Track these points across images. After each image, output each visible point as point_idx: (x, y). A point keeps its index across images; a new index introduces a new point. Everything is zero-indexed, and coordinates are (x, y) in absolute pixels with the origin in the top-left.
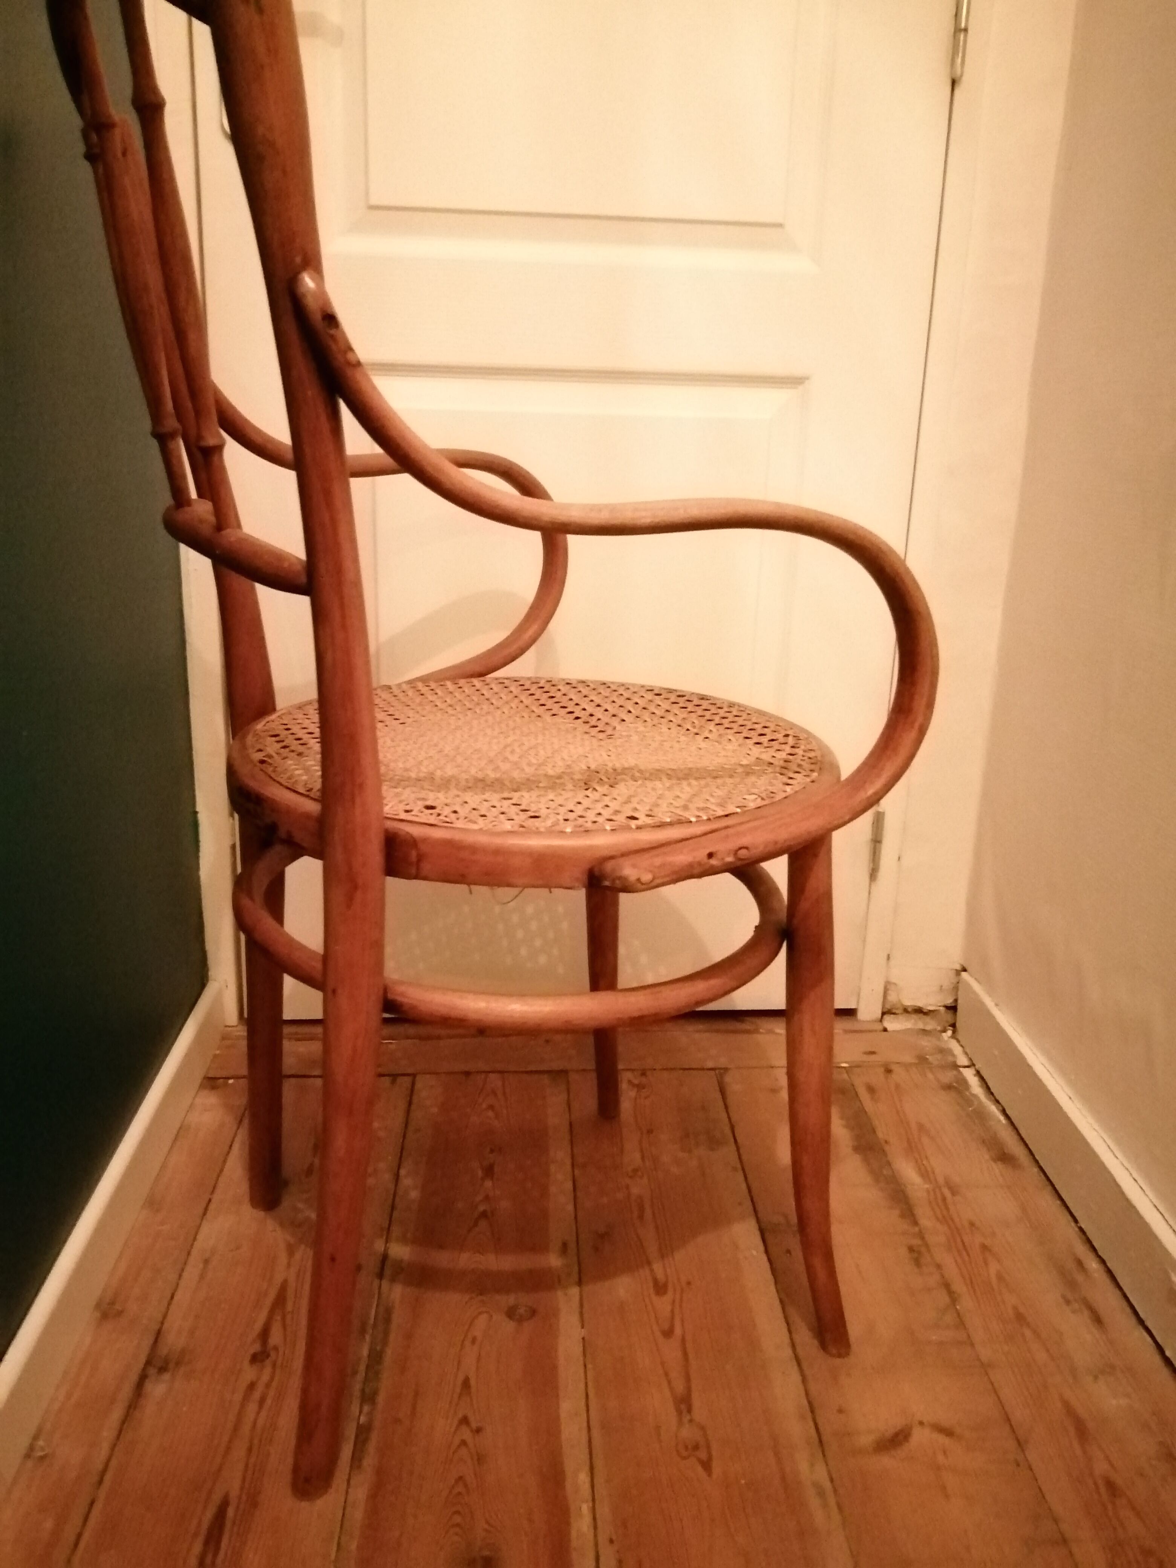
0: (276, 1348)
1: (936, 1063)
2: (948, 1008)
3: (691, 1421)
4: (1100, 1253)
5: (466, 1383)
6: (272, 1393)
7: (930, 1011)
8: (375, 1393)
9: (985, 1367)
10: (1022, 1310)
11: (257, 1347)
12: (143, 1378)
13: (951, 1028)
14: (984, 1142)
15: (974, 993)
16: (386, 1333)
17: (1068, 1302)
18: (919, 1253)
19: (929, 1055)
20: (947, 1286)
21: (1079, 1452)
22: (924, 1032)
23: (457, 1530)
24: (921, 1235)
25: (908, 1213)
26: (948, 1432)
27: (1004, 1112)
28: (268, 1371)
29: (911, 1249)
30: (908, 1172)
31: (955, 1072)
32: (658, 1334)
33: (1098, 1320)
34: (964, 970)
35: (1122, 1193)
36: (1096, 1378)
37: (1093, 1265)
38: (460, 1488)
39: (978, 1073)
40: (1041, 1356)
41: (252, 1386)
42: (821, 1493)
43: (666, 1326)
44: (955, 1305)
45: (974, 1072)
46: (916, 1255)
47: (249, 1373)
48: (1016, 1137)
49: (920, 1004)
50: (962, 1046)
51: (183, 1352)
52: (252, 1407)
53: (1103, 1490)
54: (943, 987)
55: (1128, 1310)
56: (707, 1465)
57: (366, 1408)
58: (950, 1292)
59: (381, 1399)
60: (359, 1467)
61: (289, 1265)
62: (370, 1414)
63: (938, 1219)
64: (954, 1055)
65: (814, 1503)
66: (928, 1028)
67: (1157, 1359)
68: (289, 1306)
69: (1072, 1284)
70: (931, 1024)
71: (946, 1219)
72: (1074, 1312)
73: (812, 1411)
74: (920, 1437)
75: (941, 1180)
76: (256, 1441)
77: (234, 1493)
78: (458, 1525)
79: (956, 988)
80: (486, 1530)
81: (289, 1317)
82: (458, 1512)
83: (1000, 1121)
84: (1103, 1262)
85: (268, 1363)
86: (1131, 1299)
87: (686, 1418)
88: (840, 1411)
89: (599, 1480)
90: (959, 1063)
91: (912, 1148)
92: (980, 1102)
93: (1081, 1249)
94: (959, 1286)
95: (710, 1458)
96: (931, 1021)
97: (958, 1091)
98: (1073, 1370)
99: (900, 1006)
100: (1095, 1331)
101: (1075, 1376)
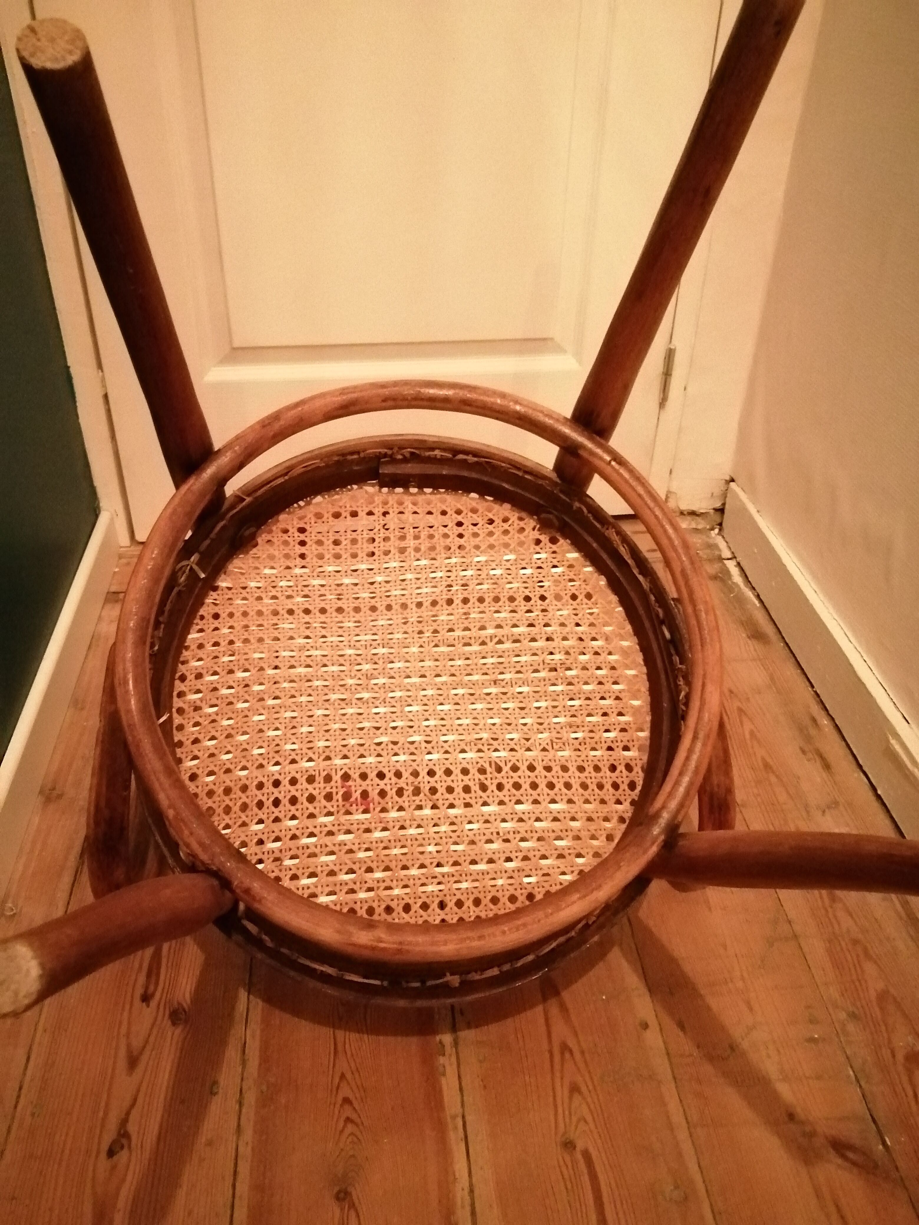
1: (705, 557)
2: (716, 510)
4: (831, 713)
7: (702, 513)
10: (769, 760)
13: (718, 527)
14: (743, 624)
15: (741, 501)
17: (804, 752)
22: (696, 530)
27: (758, 596)
31: (720, 564)
33: (827, 766)
34: (733, 480)
35: (854, 672)
36: (824, 812)
37: (825, 722)
39: (739, 564)
40: (782, 797)
45: (735, 564)
48: (767, 617)
49: (694, 508)
50: (727, 542)
54: (714, 495)
55: (851, 757)
64: (720, 550)
66: (700, 527)
67: (870, 794)
69: (808, 739)
70: (701, 524)
72: (809, 760)
79: (725, 495)
83: (754, 603)
84: (832, 719)
86: (853, 749)
90: (723, 556)
92: (740, 590)
93: (816, 710)
96: (702, 522)
97: (722, 580)
98: (806, 806)
99: (677, 510)
100: (824, 775)
101: (808, 812)
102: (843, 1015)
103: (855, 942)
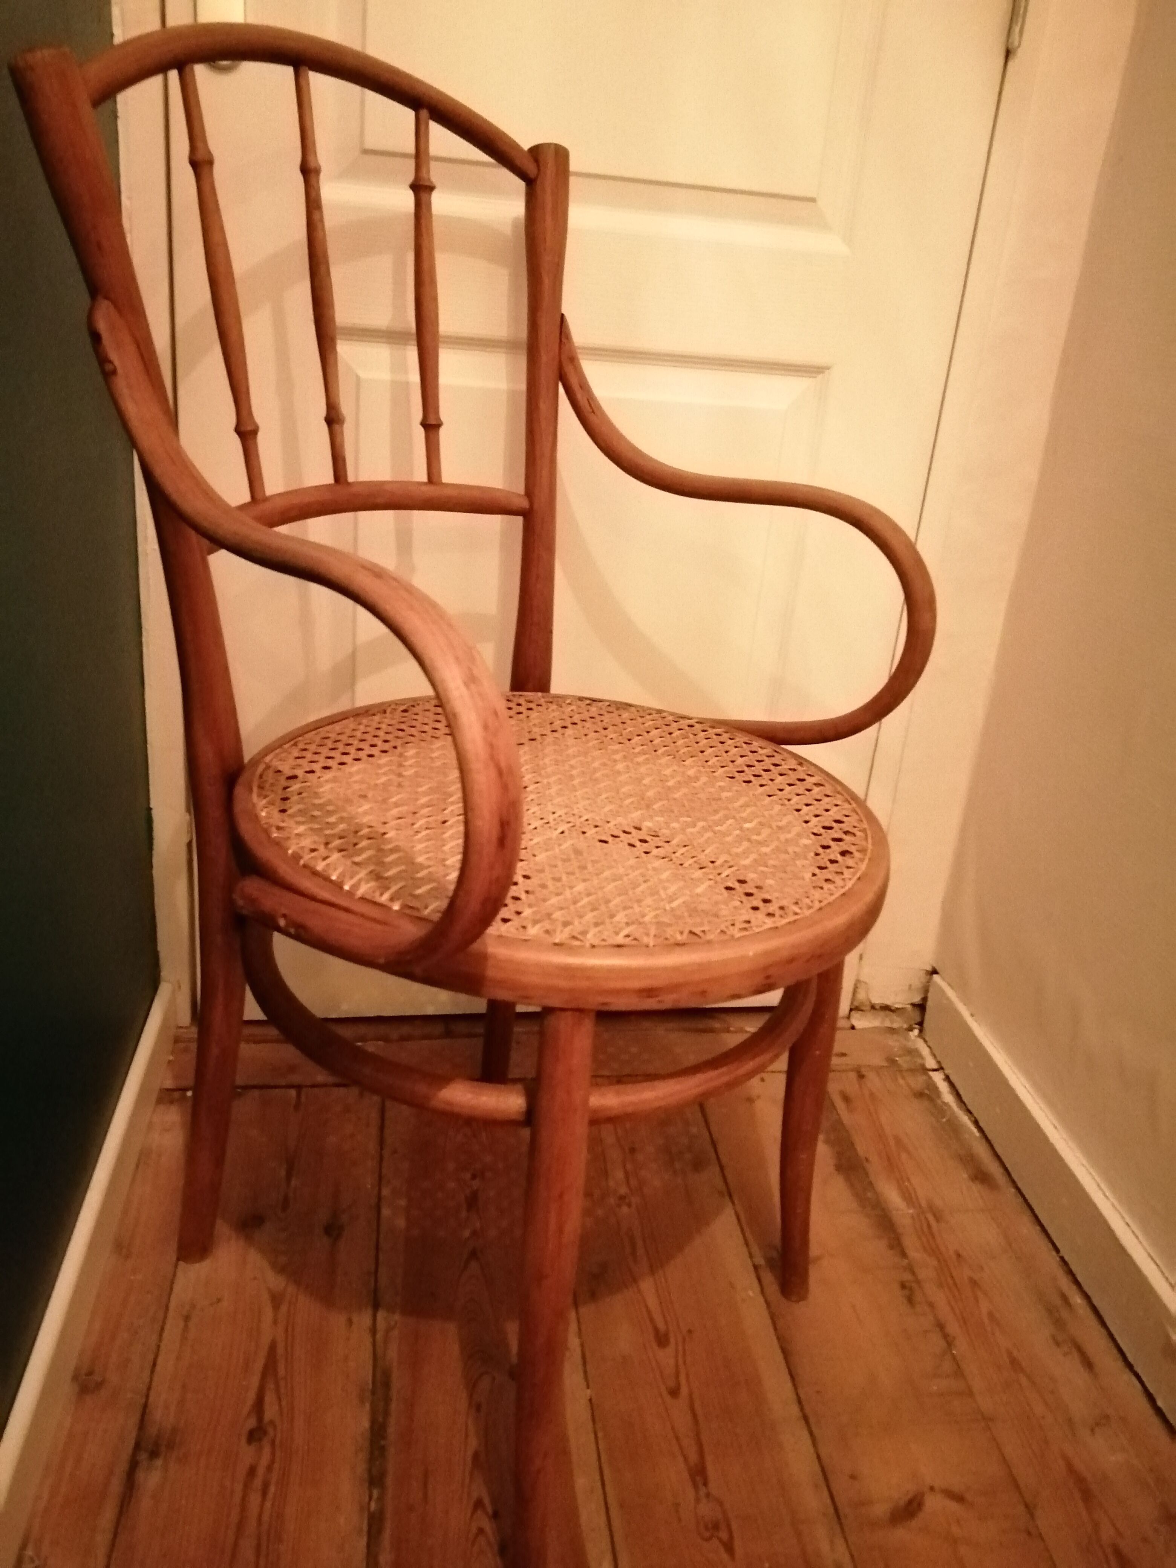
0: (272, 1422)
1: (905, 1066)
2: (913, 1005)
3: (708, 1495)
4: (1083, 1286)
5: (476, 1458)
6: (274, 1477)
7: (897, 1009)
8: (383, 1475)
9: (987, 1420)
10: (1015, 1353)
11: (252, 1423)
12: (134, 1465)
13: (917, 1026)
14: (961, 1159)
15: (948, 999)
16: (387, 1400)
17: (1058, 1344)
18: (911, 1289)
19: (898, 1057)
20: (941, 1326)
21: (1085, 1517)
22: (892, 1031)
24: (910, 1269)
25: (896, 1244)
26: (959, 1498)
27: (976, 1123)
28: (267, 1450)
29: (903, 1286)
30: (893, 1197)
31: (924, 1077)
32: (665, 1393)
33: (1088, 1364)
34: (934, 972)
35: (1115, 1238)
36: (1093, 1431)
37: (1077, 1300)
39: (947, 1078)
40: (1038, 1407)
41: (252, 1471)
43: (671, 1383)
44: (951, 1351)
45: (943, 1077)
46: (906, 1292)
47: (247, 1454)
48: (990, 1151)
49: (888, 1002)
50: (929, 1047)
51: (174, 1430)
52: (254, 1498)
53: (1111, 1558)
54: (913, 987)
55: (1115, 1351)
56: (729, 1548)
57: (375, 1493)
58: (945, 1336)
59: (389, 1480)
61: (275, 1322)
62: (381, 1499)
63: (925, 1250)
64: (920, 1056)
66: (895, 1026)
67: (1147, 1406)
68: (281, 1371)
69: (1059, 1323)
70: (898, 1023)
71: (933, 1250)
72: (1065, 1354)
73: (825, 1478)
74: (933, 1503)
75: (924, 1204)
76: (264, 1539)
79: (926, 990)
81: (282, 1383)
83: (973, 1133)
84: (1087, 1297)
85: (267, 1443)
86: (1119, 1341)
87: (703, 1491)
88: (853, 1477)
90: (927, 1066)
91: (892, 1166)
92: (953, 1113)
93: (1065, 1283)
94: (953, 1328)
95: (732, 1539)
96: (898, 1019)
97: (931, 1099)
98: (1071, 1423)
99: (868, 1003)
100: (1086, 1376)
101: (1073, 1429)
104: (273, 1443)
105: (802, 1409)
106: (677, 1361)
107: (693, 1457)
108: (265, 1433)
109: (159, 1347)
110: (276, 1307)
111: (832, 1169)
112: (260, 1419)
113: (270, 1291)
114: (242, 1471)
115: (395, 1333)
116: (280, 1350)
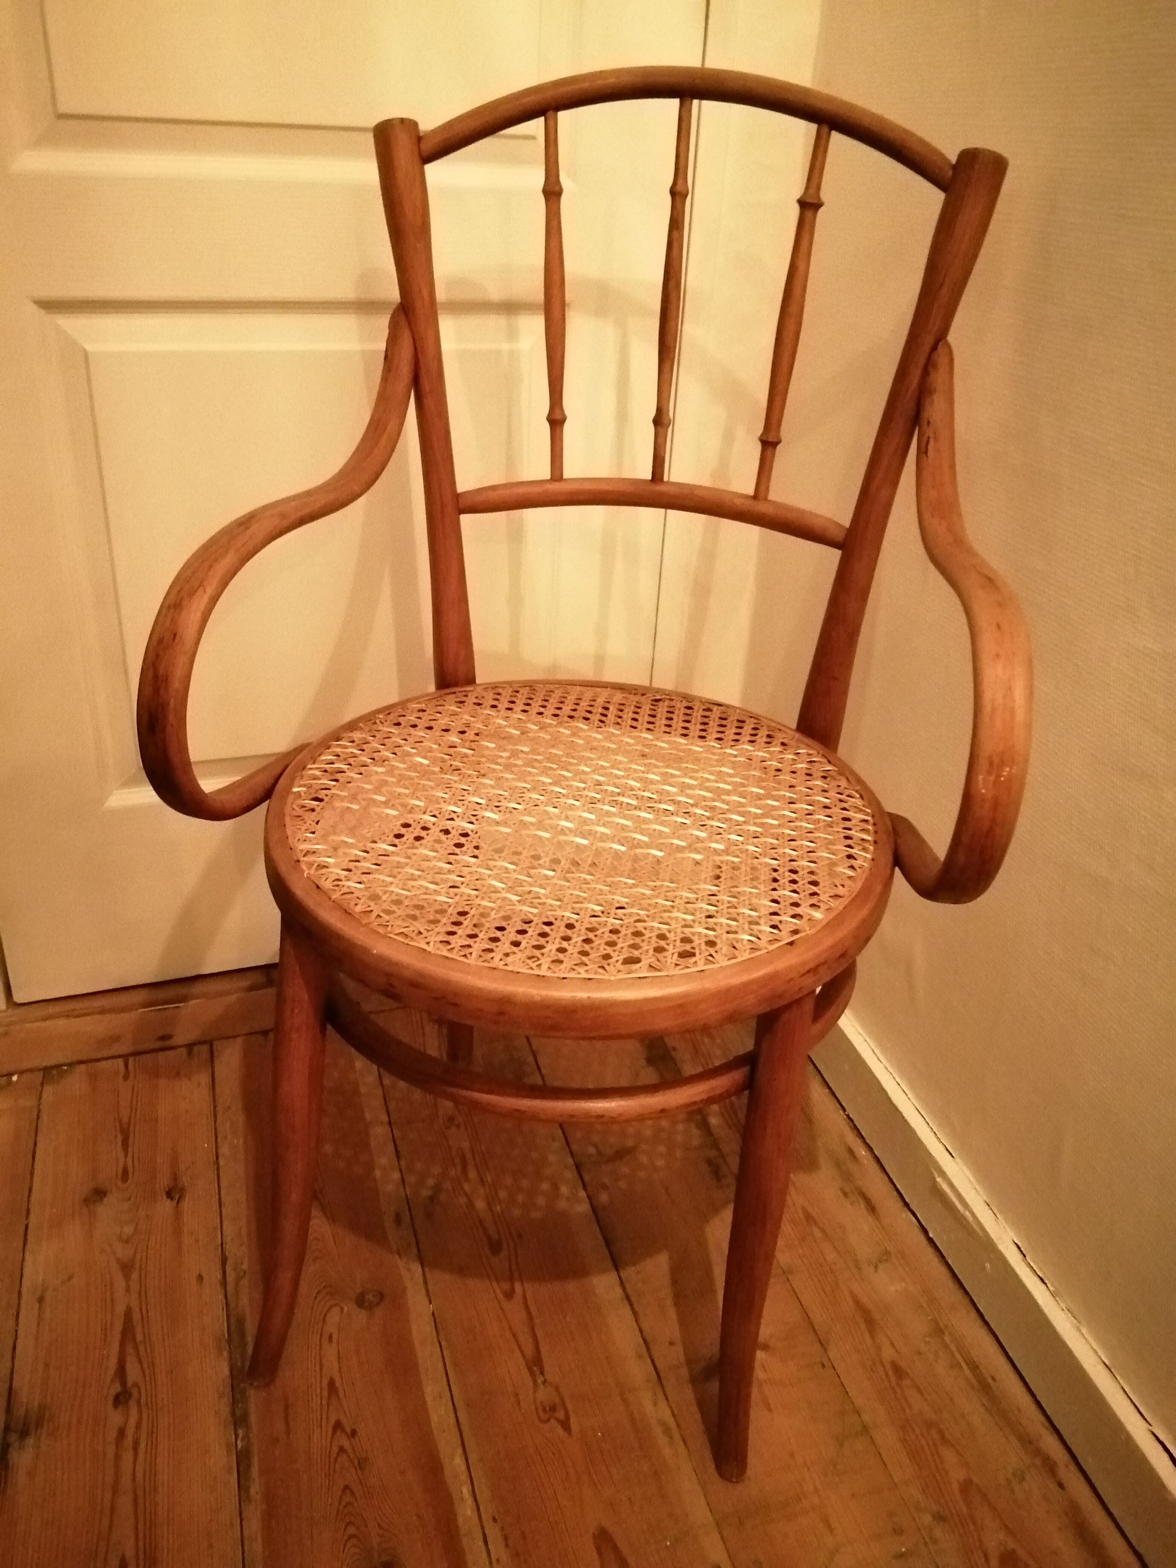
0: (136, 1385)
3: (544, 1382)
4: (868, 1141)
5: (332, 1384)
6: (144, 1435)
8: (245, 1415)
10: (810, 1210)
11: (117, 1388)
12: (5, 1447)
17: (846, 1195)
18: (717, 1164)
21: (869, 1342)
23: (354, 1541)
24: (717, 1146)
25: (703, 1125)
26: (764, 1346)
28: (133, 1411)
29: (710, 1162)
32: (501, 1296)
33: (872, 1209)
36: (876, 1267)
37: (863, 1152)
38: (348, 1498)
40: (831, 1256)
41: (122, 1433)
42: (667, 1431)
43: (507, 1287)
46: (714, 1168)
47: (115, 1418)
51: (42, 1408)
52: (128, 1456)
53: (890, 1373)
55: (895, 1194)
56: (565, 1425)
57: (241, 1432)
59: (253, 1418)
60: (248, 1498)
61: (128, 1289)
62: (246, 1437)
63: (729, 1126)
65: (662, 1440)
67: (922, 1238)
68: (139, 1337)
69: (847, 1177)
71: (736, 1126)
72: (852, 1204)
73: (648, 1349)
76: (140, 1493)
77: (130, 1554)
78: (352, 1536)
80: (381, 1536)
81: (141, 1348)
82: (350, 1523)
84: (870, 1149)
85: (133, 1404)
86: (897, 1185)
87: (540, 1380)
88: (672, 1343)
89: (473, 1457)
93: (851, 1138)
95: (567, 1417)
98: (857, 1264)
100: (871, 1219)
101: (859, 1269)
102: (927, 1519)
103: (929, 1425)
104: (139, 1404)
105: (624, 1290)
106: (510, 1266)
107: (529, 1351)
108: (130, 1395)
109: (16, 1331)
110: (127, 1276)
111: (643, 1062)
112: (124, 1383)
113: (118, 1261)
114: (112, 1435)
115: (245, 1282)
116: (136, 1316)
